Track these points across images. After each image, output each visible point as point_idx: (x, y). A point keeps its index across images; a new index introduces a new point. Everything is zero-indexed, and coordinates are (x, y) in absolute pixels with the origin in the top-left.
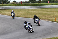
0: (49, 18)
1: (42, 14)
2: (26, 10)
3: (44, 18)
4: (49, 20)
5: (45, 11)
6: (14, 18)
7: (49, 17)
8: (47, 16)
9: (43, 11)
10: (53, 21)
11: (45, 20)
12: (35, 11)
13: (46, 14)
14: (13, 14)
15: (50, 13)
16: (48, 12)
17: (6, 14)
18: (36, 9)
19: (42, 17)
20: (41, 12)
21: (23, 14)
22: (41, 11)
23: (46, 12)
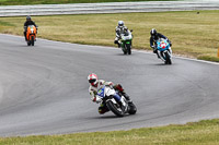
0: (196, 49)
1: (170, 32)
2: (107, 17)
4: (195, 54)
7: (197, 42)
8: (188, 41)
9: (173, 20)
10: (209, 59)
11: (181, 53)
12: (141, 20)
13: (182, 33)
15: (201, 28)
16: (191, 26)
18: (146, 15)
21: (97, 32)
22: (165, 21)
23: (185, 27)
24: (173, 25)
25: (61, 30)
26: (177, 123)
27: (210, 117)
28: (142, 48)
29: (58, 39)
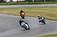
7: (46, 15)
8: (43, 15)
10: (49, 19)
16: (44, 11)
17: (3, 13)
20: (37, 11)
24: (39, 11)
26: (40, 36)
27: (49, 34)
28: (31, 17)
29: (9, 14)
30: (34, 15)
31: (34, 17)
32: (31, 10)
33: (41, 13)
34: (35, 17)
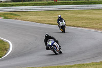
1: (92, 19)
3: (95, 25)
5: (96, 14)
6: (64, 31)
8: (101, 24)
9: (94, 14)
11: (97, 29)
12: (79, 13)
13: (98, 19)
14: (60, 23)
19: (92, 25)
20: (90, 16)
22: (90, 14)
23: (99, 16)
24: (94, 16)
25: (42, 18)
29: (40, 22)
30: (84, 24)
31: (85, 27)
32: (79, 15)
33: (97, 21)
34: (87, 27)
